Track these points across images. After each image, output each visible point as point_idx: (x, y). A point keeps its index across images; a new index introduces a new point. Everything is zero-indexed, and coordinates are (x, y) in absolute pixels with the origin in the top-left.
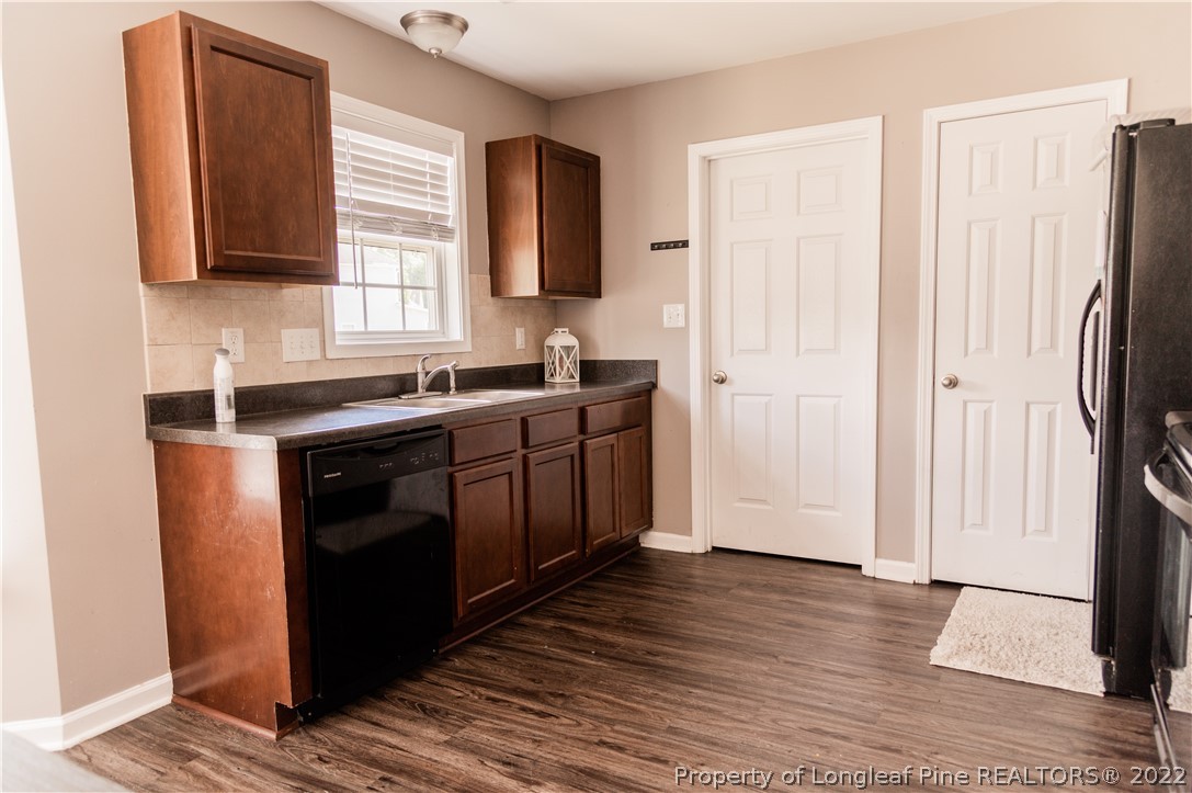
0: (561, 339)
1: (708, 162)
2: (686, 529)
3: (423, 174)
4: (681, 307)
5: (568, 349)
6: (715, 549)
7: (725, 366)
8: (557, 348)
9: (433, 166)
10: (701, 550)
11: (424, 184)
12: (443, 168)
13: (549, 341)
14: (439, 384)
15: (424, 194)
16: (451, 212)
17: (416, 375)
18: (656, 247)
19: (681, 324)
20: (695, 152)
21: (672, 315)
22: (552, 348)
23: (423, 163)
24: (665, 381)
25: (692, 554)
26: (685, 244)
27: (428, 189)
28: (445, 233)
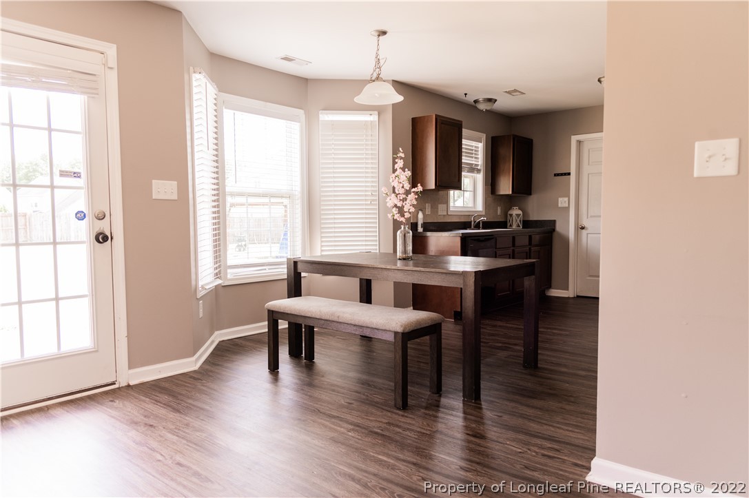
0: (516, 211)
1: (579, 142)
2: (567, 288)
3: (472, 150)
4: (566, 199)
5: (518, 215)
6: (578, 296)
7: (585, 222)
8: (514, 215)
9: (476, 147)
10: (572, 296)
11: (472, 154)
12: (477, 147)
13: (510, 212)
14: (477, 227)
15: (472, 157)
16: (480, 163)
17: (471, 222)
18: (555, 175)
19: (567, 206)
20: (574, 139)
21: (562, 202)
22: (511, 215)
23: (473, 146)
24: (559, 228)
25: (568, 298)
26: (569, 174)
27: (474, 156)
28: (479, 171)
